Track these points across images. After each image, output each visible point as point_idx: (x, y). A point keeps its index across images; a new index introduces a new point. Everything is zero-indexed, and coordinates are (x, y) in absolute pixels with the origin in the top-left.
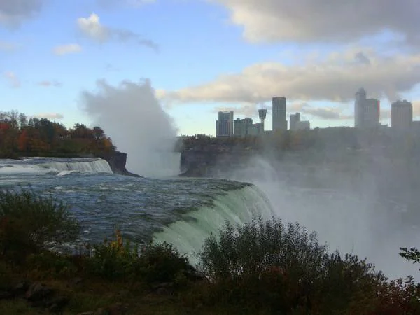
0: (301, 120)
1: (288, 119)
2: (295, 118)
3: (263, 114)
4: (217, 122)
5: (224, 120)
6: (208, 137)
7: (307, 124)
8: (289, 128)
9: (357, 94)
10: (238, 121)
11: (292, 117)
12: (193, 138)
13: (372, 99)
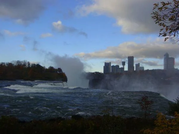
0: (140, 66)
1: (135, 66)
2: (138, 65)
3: (124, 63)
4: (104, 67)
5: (107, 66)
6: (100, 73)
7: (143, 68)
8: (135, 70)
9: (165, 55)
10: (113, 66)
11: (136, 65)
12: (94, 73)
13: (171, 58)
